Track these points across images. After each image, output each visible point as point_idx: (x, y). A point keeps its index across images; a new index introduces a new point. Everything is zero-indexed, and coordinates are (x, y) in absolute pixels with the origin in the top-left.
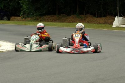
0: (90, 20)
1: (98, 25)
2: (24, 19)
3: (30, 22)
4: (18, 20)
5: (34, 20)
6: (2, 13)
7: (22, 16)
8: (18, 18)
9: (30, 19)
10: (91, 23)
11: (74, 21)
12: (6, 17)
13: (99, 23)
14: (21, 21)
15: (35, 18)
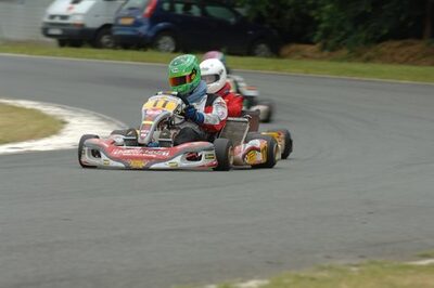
2: (326, 53)
4: (305, 57)
6: (251, 32)
7: (319, 41)
8: (309, 49)
9: (344, 52)
12: (263, 46)
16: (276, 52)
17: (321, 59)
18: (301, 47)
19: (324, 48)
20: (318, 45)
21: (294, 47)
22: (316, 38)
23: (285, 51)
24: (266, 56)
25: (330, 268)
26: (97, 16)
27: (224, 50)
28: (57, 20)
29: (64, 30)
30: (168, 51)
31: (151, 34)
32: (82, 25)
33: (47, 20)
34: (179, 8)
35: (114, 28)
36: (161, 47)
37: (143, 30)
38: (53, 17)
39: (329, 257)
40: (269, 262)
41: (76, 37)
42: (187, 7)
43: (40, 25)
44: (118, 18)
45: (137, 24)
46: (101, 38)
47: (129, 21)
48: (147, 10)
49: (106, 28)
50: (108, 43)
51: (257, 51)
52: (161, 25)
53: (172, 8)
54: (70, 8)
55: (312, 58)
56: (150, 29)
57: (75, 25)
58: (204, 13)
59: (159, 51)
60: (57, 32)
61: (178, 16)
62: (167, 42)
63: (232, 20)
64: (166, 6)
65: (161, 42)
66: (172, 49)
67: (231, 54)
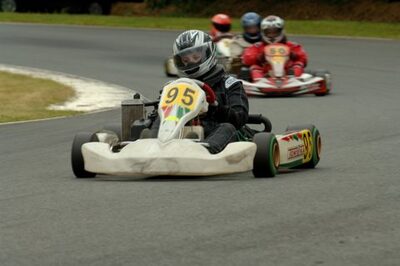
0: (368, 10)
1: (392, 26)
2: (156, 9)
3: (174, 20)
4: (135, 14)
5: (188, 11)
8: (137, 6)
9: (172, 8)
10: (370, 20)
11: (316, 13)
12: (96, 5)
13: (397, 18)
14: (144, 17)
15: (188, 6)
30: (10, 11)
51: (91, 9)
55: (142, 14)
59: (2, 11)
62: (9, 3)
66: (14, 9)
67: (71, 12)
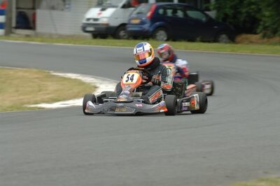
2: (266, 40)
4: (252, 42)
6: (216, 27)
8: (253, 37)
9: (277, 39)
12: (224, 36)
16: (232, 39)
17: (263, 43)
18: (249, 36)
19: (264, 36)
20: (261, 34)
21: (244, 36)
22: (259, 30)
23: (239, 38)
24: (226, 43)
25: (267, 180)
26: (117, 18)
27: (198, 39)
28: (91, 22)
29: (95, 28)
30: (162, 40)
31: (151, 29)
32: (107, 24)
33: (85, 21)
34: (169, 12)
35: (128, 26)
36: (158, 38)
37: (146, 27)
38: (89, 19)
39: (266, 173)
40: (227, 177)
41: (103, 32)
42: (175, 11)
43: (81, 25)
44: (130, 20)
45: (143, 23)
46: (119, 32)
47: (137, 21)
48: (149, 14)
49: (123, 26)
50: (124, 36)
51: (220, 39)
52: (158, 23)
53: (165, 13)
54: (100, 14)
55: (256, 43)
56: (151, 26)
57: (103, 24)
58: (186, 15)
59: (157, 40)
60: (91, 29)
61: (169, 17)
62: (162, 34)
63: (204, 19)
64: (161, 11)
65: (158, 34)
66: (165, 39)
67: (203, 41)
